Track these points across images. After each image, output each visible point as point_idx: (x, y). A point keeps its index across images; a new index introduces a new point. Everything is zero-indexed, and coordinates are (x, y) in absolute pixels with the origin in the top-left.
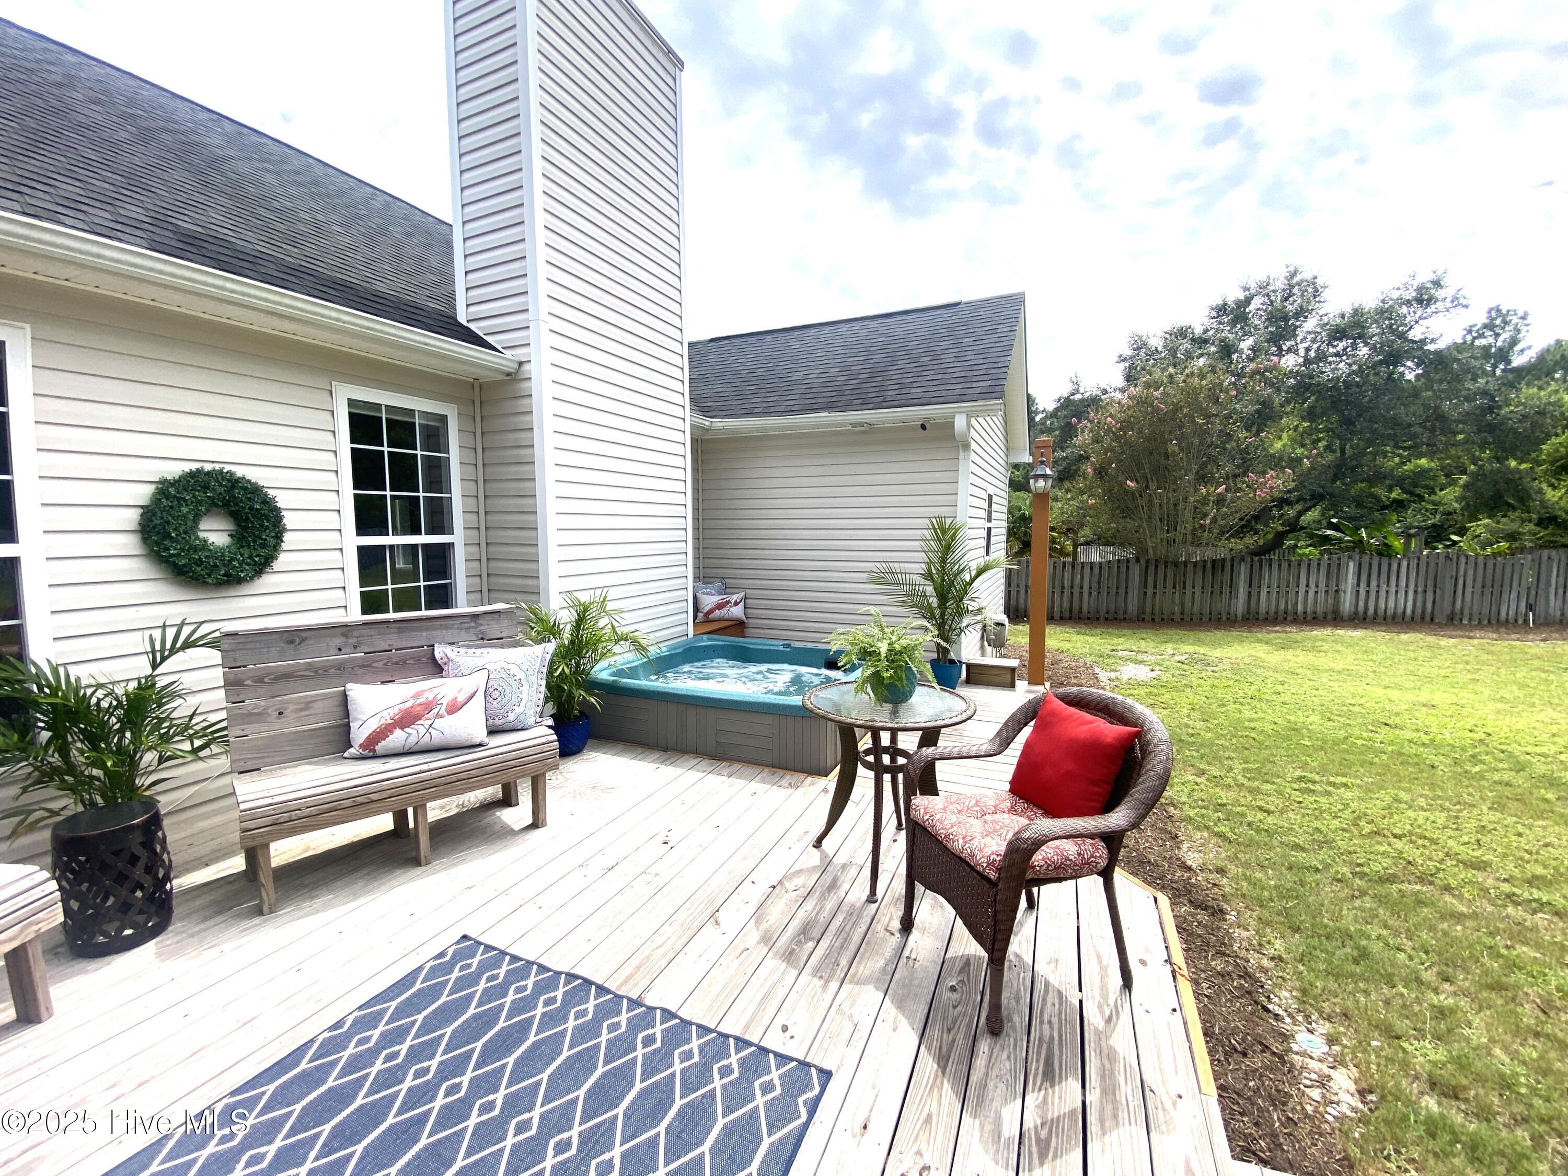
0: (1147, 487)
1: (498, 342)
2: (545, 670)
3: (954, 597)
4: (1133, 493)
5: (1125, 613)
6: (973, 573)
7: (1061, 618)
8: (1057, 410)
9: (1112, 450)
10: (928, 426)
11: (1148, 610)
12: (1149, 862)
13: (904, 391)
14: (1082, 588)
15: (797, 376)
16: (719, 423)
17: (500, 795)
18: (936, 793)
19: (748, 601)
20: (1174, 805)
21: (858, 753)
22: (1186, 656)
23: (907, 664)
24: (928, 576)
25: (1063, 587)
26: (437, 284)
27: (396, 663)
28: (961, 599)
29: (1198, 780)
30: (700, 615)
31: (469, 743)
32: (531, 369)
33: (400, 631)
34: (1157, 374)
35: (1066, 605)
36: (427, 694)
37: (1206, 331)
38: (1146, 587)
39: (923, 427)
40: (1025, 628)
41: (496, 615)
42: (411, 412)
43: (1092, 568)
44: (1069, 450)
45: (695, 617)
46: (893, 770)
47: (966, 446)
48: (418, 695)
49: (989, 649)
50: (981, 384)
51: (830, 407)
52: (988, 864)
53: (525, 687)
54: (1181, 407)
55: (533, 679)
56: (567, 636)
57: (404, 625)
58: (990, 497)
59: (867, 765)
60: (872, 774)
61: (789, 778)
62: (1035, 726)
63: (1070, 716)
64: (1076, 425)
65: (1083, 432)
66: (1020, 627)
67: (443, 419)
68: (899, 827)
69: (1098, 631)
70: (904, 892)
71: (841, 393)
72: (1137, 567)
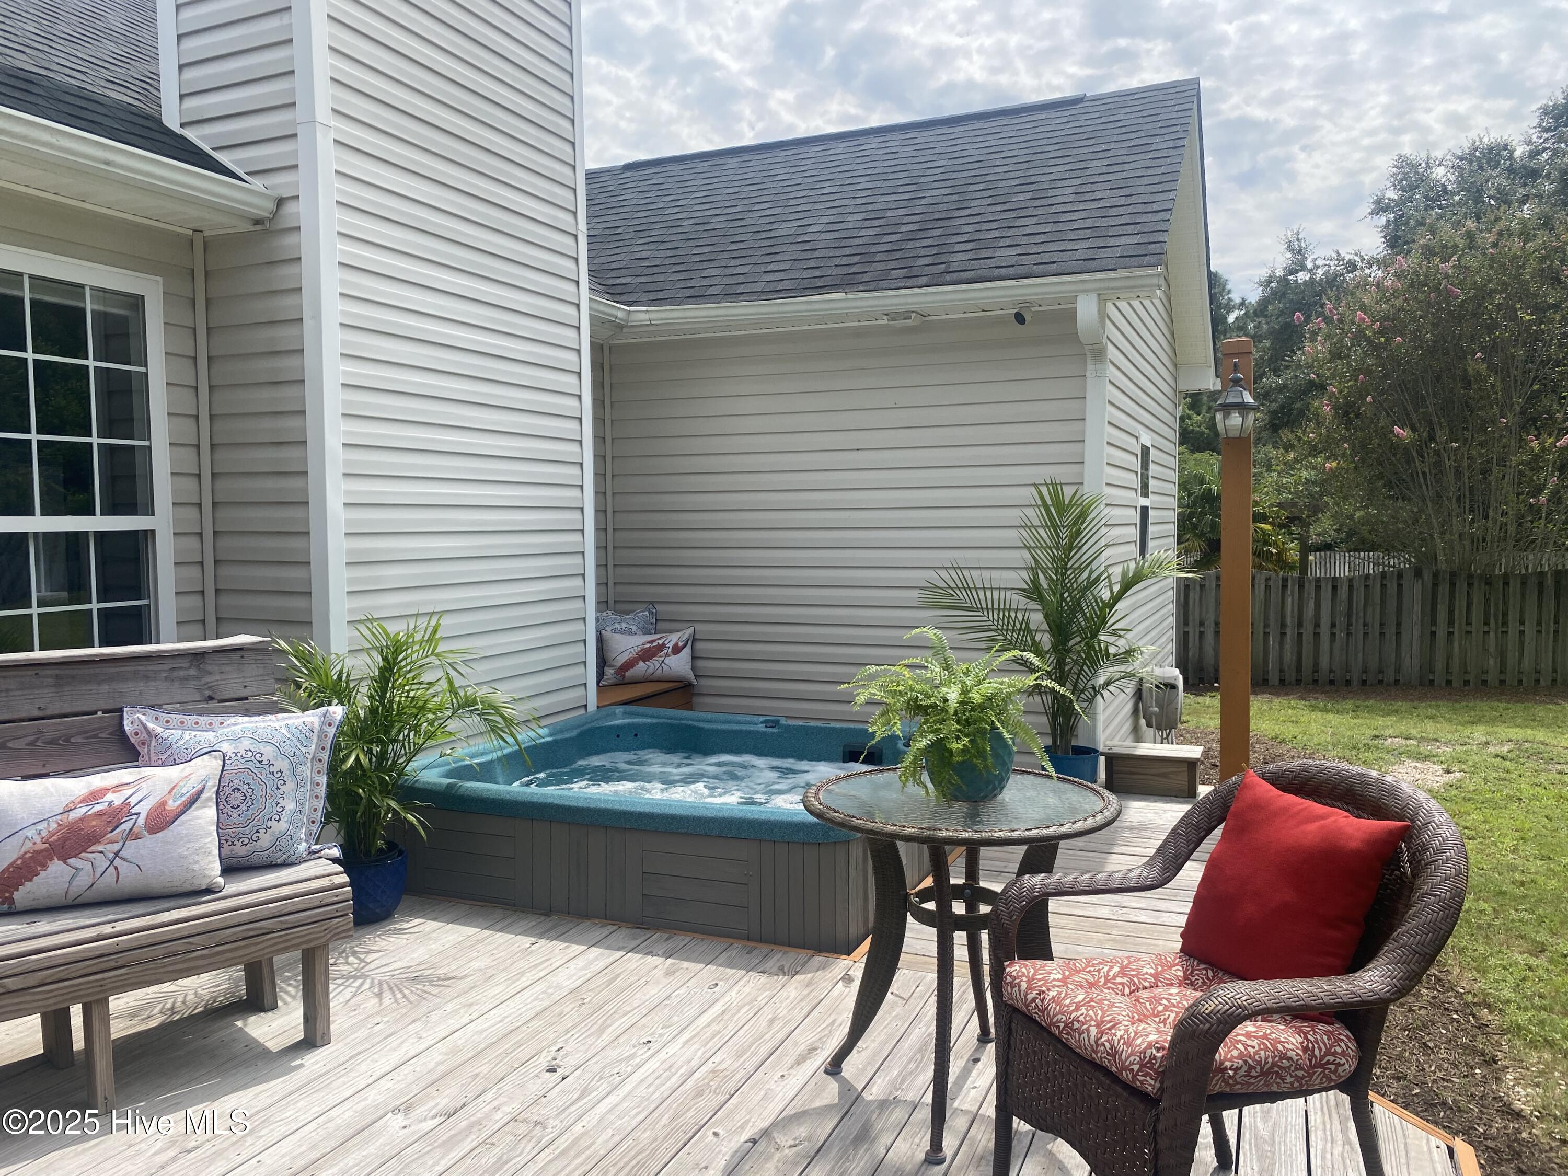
0: (1432, 438)
1: (236, 162)
2: (325, 756)
3: (1081, 631)
4: (1406, 451)
5: (1398, 671)
6: (1116, 588)
7: (1282, 682)
8: (1264, 303)
9: (1368, 372)
10: (1028, 318)
11: (1439, 666)
12: (1444, 1104)
13: (983, 254)
14: (1317, 625)
15: (786, 229)
16: (642, 314)
17: (243, 990)
18: (1047, 955)
19: (699, 645)
20: (1488, 1006)
21: (907, 896)
22: (1510, 746)
23: (994, 728)
24: (1034, 592)
25: (1283, 625)
26: (123, 60)
27: (52, 742)
28: (1095, 634)
29: (1533, 961)
30: (609, 672)
31: (187, 887)
32: (299, 211)
33: (59, 681)
34: (1446, 231)
35: (1289, 656)
36: (110, 797)
37: (1534, 154)
38: (1434, 622)
39: (1020, 318)
40: (1212, 701)
41: (236, 656)
42: (77, 289)
43: (1334, 588)
44: (1289, 374)
45: (600, 675)
46: (971, 924)
47: (1099, 354)
48: (94, 796)
49: (1149, 732)
50: (1122, 240)
51: (847, 283)
52: (1142, 1066)
53: (290, 785)
54: (1493, 291)
55: (306, 771)
56: (362, 701)
57: (68, 671)
58: (1145, 451)
59: (925, 918)
60: (932, 932)
61: (779, 957)
62: (1225, 832)
63: (1286, 809)
64: (1302, 325)
65: (1313, 340)
66: (1207, 700)
67: (136, 303)
68: (984, 1037)
69: (1349, 705)
70: (992, 1144)
71: (867, 258)
72: (1418, 586)
